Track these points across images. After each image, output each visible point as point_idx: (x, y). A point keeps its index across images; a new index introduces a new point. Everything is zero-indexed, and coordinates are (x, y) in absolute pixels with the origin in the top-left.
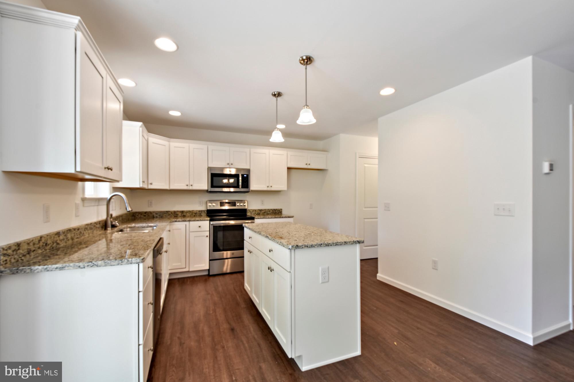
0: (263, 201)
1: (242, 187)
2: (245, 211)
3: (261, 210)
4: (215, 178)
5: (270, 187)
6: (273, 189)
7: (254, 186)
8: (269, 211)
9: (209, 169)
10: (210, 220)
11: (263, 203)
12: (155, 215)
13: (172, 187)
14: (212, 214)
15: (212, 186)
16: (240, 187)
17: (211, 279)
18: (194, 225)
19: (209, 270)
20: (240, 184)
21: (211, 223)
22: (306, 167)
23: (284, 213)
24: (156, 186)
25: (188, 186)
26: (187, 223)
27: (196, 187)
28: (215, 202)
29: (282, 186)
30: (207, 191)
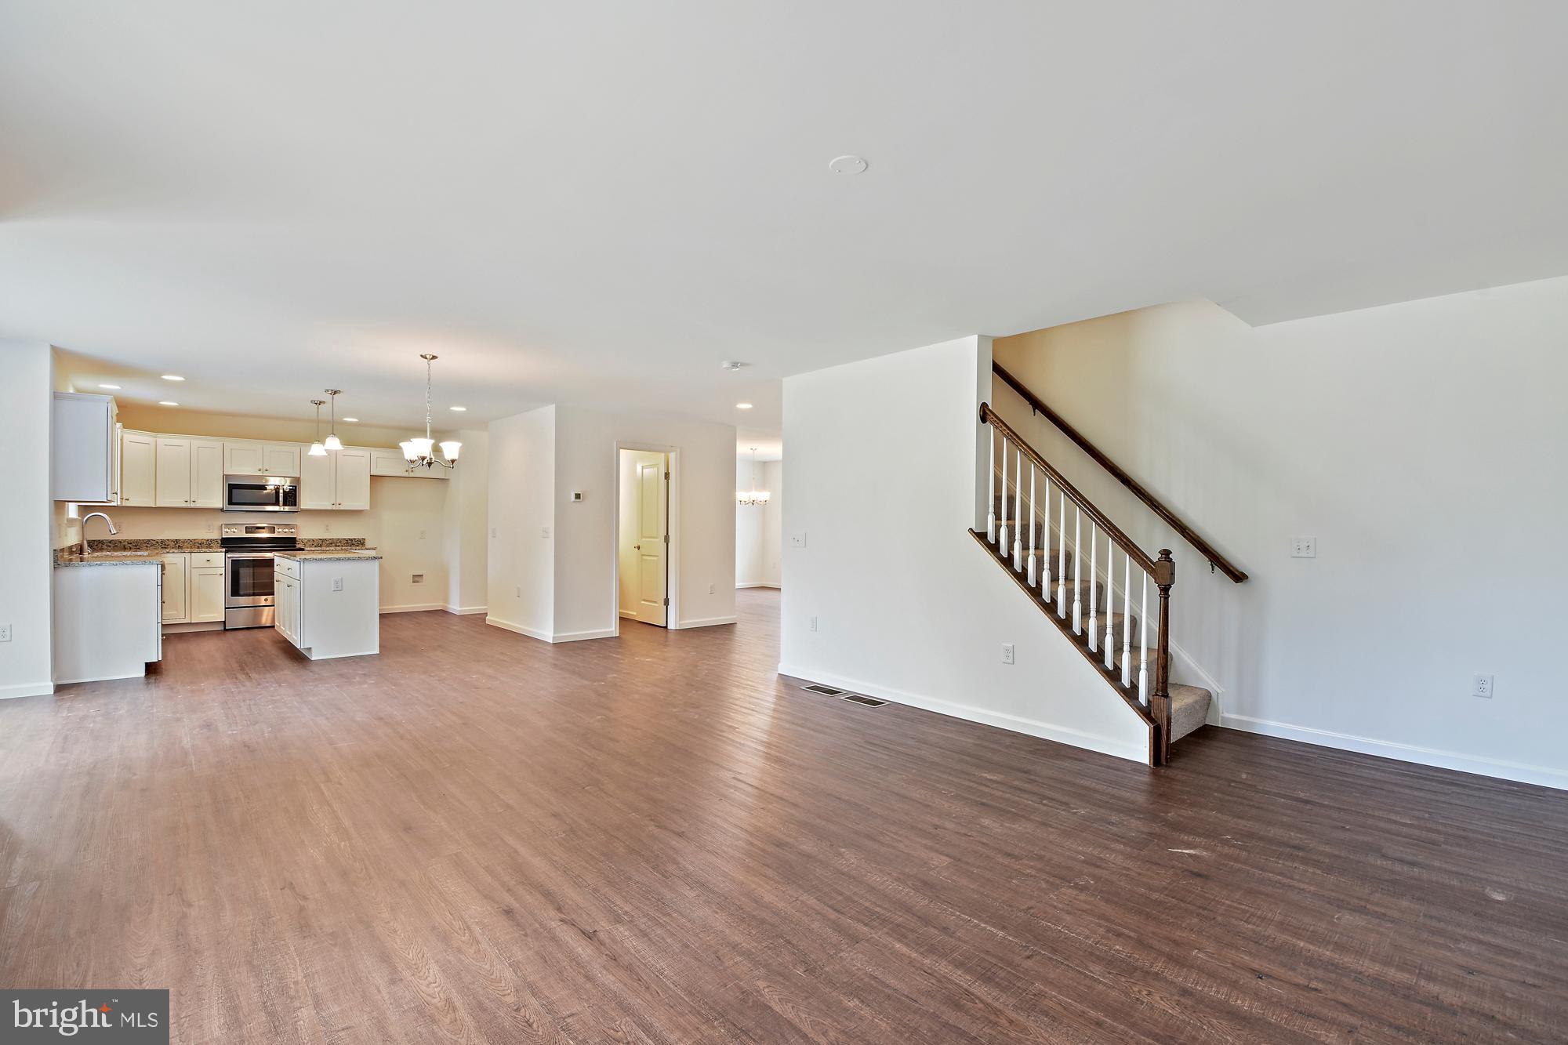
0: (327, 526)
1: (285, 505)
2: (293, 540)
3: (323, 540)
4: (235, 491)
5: (338, 505)
6: (342, 508)
7: (306, 501)
8: (340, 542)
9: (226, 477)
10: (226, 552)
11: (327, 529)
12: (127, 546)
13: (158, 505)
14: (229, 544)
15: (230, 503)
16: (281, 503)
17: (228, 634)
18: (199, 558)
19: (225, 622)
20: (281, 499)
21: (229, 555)
22: (406, 475)
23: (368, 544)
24: (134, 502)
25: (188, 503)
26: (187, 556)
27: (201, 503)
28: (236, 526)
29: (362, 502)
30: (222, 510)
